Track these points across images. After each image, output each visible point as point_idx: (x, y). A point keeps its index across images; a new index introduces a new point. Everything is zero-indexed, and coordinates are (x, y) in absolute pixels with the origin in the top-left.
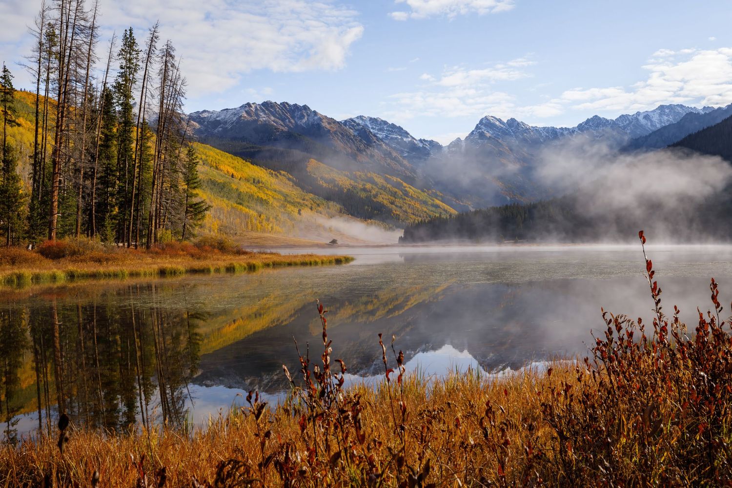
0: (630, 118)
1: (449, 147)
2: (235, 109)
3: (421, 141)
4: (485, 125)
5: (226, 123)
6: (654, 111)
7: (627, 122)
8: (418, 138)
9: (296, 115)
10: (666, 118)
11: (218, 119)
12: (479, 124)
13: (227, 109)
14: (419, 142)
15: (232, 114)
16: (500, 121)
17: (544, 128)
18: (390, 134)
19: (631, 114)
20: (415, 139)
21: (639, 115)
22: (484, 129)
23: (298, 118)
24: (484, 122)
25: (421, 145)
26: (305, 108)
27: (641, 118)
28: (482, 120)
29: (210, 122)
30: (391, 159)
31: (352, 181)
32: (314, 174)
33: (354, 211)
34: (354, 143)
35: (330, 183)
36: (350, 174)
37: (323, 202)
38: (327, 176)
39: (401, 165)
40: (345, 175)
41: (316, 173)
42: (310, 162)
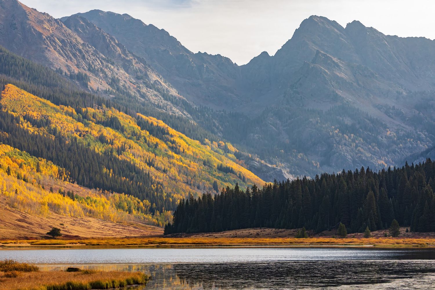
20: (190, 53)
24: (308, 25)
30: (147, 86)
31: (80, 124)
32: (13, 111)
33: (83, 176)
34: (83, 57)
35: (41, 127)
36: (76, 111)
37: (29, 161)
38: (35, 114)
39: (166, 96)
40: (67, 113)
41: (16, 109)
42: (6, 90)
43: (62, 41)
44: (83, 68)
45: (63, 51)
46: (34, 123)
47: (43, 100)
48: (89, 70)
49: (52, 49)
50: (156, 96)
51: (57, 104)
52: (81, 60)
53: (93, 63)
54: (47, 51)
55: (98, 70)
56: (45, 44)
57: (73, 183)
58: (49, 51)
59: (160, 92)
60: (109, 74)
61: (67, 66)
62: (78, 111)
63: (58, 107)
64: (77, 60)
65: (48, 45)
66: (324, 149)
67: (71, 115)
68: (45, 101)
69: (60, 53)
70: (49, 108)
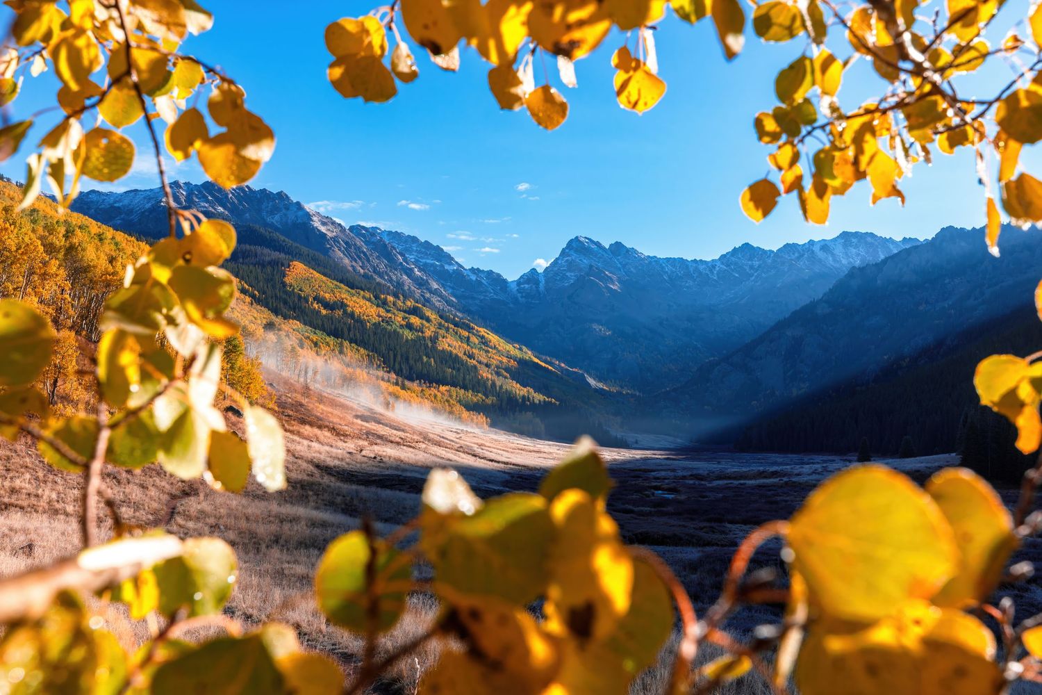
0: (800, 248)
1: (519, 282)
2: (151, 190)
3: (472, 270)
4: (576, 251)
5: (131, 212)
6: (835, 240)
7: (796, 255)
8: (467, 267)
9: (263, 207)
10: (854, 250)
11: (116, 205)
12: (567, 248)
13: (136, 191)
14: (470, 274)
15: (145, 198)
16: (598, 244)
17: (668, 260)
18: (421, 258)
19: (801, 243)
20: (463, 268)
21: (813, 245)
22: (574, 256)
23: (267, 212)
24: (574, 245)
25: (473, 278)
26: (281, 196)
27: (816, 249)
28: (571, 241)
29: (101, 210)
30: (431, 292)
31: (381, 310)
32: (300, 290)
33: (400, 364)
34: (368, 260)
35: (334, 309)
36: (374, 296)
37: (328, 340)
38: (327, 296)
39: (448, 302)
40: (364, 297)
41: (304, 289)
42: (291, 268)
43: (346, 243)
44: (368, 269)
45: (347, 252)
46: (326, 305)
47: (335, 282)
48: (374, 272)
49: (336, 249)
50: (440, 301)
51: (352, 288)
52: (366, 262)
53: (377, 265)
54: (331, 251)
55: (383, 273)
56: (329, 245)
57: (389, 372)
58: (333, 250)
59: (443, 299)
60: (394, 278)
61: (352, 266)
62: (376, 297)
63: (353, 291)
64: (363, 263)
65: (332, 246)
66: (609, 356)
67: (369, 300)
68: (338, 284)
69: (344, 254)
70: (344, 291)
